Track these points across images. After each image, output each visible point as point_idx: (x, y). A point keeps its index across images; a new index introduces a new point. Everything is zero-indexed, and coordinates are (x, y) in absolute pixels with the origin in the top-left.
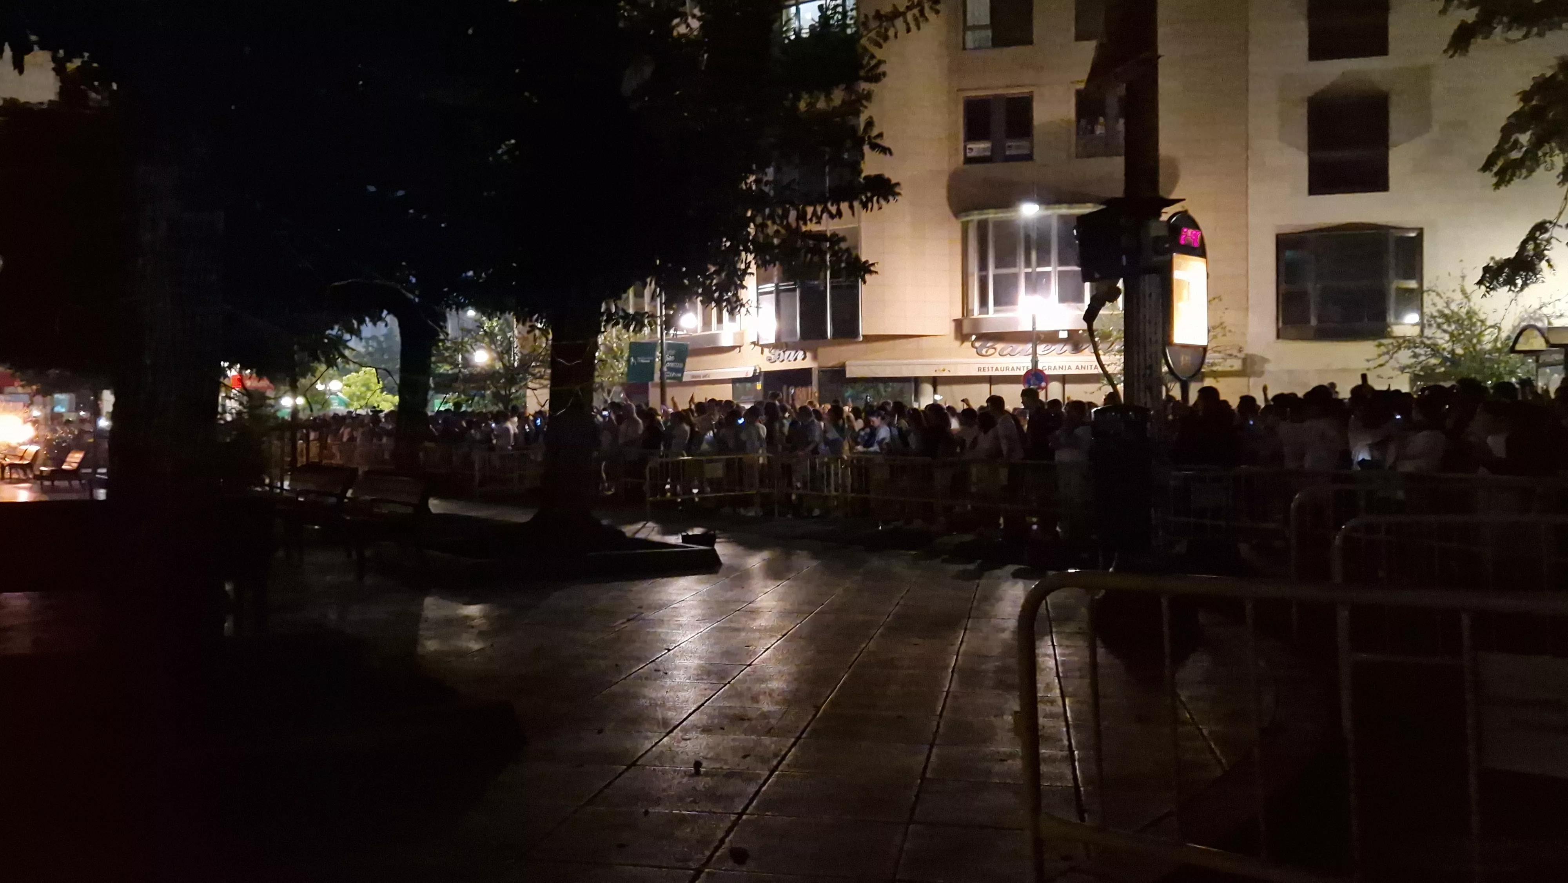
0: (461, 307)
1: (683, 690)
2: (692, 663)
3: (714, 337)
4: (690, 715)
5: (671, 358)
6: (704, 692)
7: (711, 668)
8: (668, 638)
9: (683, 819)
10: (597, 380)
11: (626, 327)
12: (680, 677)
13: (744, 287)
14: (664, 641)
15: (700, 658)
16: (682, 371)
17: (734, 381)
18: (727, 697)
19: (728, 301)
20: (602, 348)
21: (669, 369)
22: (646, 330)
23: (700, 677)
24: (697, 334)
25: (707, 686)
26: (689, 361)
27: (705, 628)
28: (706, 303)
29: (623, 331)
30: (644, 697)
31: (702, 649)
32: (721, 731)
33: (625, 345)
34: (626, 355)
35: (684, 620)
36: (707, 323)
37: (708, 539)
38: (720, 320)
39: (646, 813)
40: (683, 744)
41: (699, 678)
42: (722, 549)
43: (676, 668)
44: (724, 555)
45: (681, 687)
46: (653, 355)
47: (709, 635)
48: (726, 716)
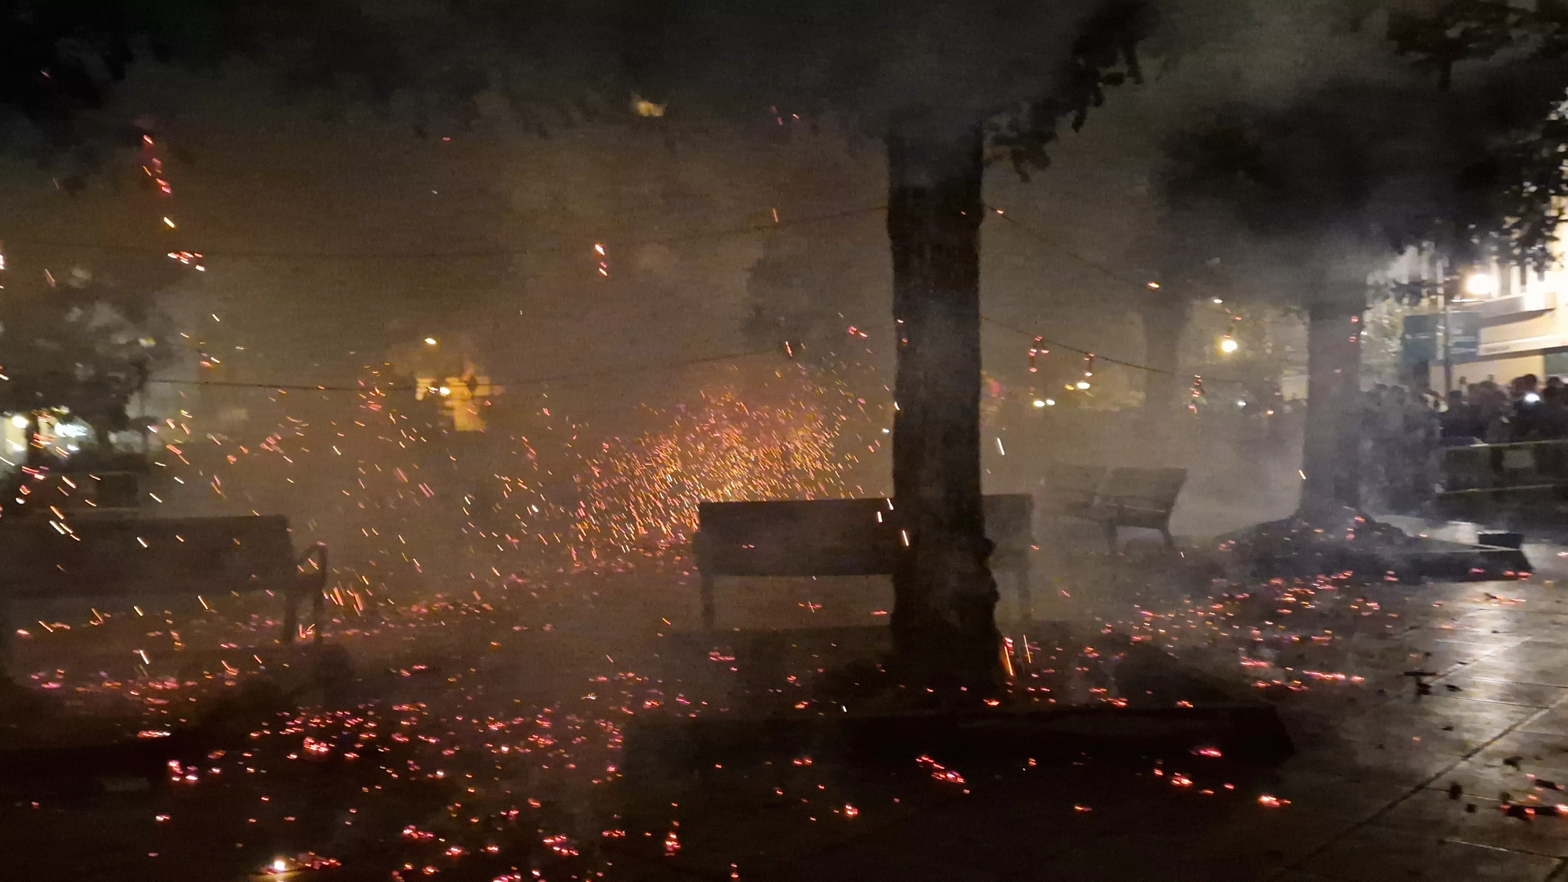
0: (1206, 296)
1: (1486, 711)
2: (1497, 681)
3: (1515, 302)
4: (1495, 739)
5: (1459, 332)
6: (1512, 715)
7: (1521, 687)
8: (1461, 650)
9: (1487, 856)
10: (1364, 362)
11: (1399, 300)
12: (1480, 696)
13: (1555, 239)
14: (1458, 654)
15: (1507, 676)
16: (1475, 344)
17: (1545, 352)
18: (1541, 723)
19: (1534, 256)
20: (1370, 327)
21: (1458, 345)
22: (1425, 302)
23: (1507, 698)
24: (1492, 300)
25: (1520, 708)
26: (1486, 333)
27: (1513, 642)
28: (1502, 263)
29: (1397, 305)
30: (1436, 714)
31: (1510, 666)
32: (1537, 762)
33: (1398, 321)
34: (1400, 332)
35: (1483, 631)
36: (1506, 288)
37: (1514, 540)
38: (1523, 282)
39: (1442, 843)
40: (1487, 771)
41: (1505, 698)
42: (1532, 551)
43: (1474, 685)
44: (1536, 559)
45: (1482, 707)
46: (1434, 330)
47: (1518, 649)
48: (1544, 746)
